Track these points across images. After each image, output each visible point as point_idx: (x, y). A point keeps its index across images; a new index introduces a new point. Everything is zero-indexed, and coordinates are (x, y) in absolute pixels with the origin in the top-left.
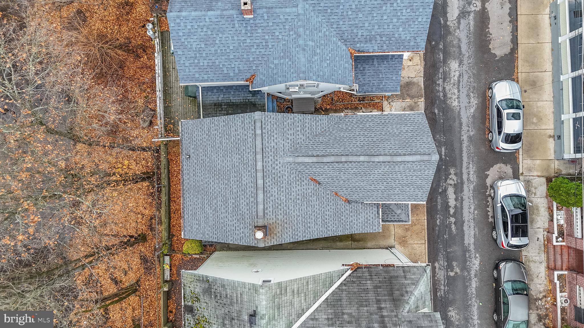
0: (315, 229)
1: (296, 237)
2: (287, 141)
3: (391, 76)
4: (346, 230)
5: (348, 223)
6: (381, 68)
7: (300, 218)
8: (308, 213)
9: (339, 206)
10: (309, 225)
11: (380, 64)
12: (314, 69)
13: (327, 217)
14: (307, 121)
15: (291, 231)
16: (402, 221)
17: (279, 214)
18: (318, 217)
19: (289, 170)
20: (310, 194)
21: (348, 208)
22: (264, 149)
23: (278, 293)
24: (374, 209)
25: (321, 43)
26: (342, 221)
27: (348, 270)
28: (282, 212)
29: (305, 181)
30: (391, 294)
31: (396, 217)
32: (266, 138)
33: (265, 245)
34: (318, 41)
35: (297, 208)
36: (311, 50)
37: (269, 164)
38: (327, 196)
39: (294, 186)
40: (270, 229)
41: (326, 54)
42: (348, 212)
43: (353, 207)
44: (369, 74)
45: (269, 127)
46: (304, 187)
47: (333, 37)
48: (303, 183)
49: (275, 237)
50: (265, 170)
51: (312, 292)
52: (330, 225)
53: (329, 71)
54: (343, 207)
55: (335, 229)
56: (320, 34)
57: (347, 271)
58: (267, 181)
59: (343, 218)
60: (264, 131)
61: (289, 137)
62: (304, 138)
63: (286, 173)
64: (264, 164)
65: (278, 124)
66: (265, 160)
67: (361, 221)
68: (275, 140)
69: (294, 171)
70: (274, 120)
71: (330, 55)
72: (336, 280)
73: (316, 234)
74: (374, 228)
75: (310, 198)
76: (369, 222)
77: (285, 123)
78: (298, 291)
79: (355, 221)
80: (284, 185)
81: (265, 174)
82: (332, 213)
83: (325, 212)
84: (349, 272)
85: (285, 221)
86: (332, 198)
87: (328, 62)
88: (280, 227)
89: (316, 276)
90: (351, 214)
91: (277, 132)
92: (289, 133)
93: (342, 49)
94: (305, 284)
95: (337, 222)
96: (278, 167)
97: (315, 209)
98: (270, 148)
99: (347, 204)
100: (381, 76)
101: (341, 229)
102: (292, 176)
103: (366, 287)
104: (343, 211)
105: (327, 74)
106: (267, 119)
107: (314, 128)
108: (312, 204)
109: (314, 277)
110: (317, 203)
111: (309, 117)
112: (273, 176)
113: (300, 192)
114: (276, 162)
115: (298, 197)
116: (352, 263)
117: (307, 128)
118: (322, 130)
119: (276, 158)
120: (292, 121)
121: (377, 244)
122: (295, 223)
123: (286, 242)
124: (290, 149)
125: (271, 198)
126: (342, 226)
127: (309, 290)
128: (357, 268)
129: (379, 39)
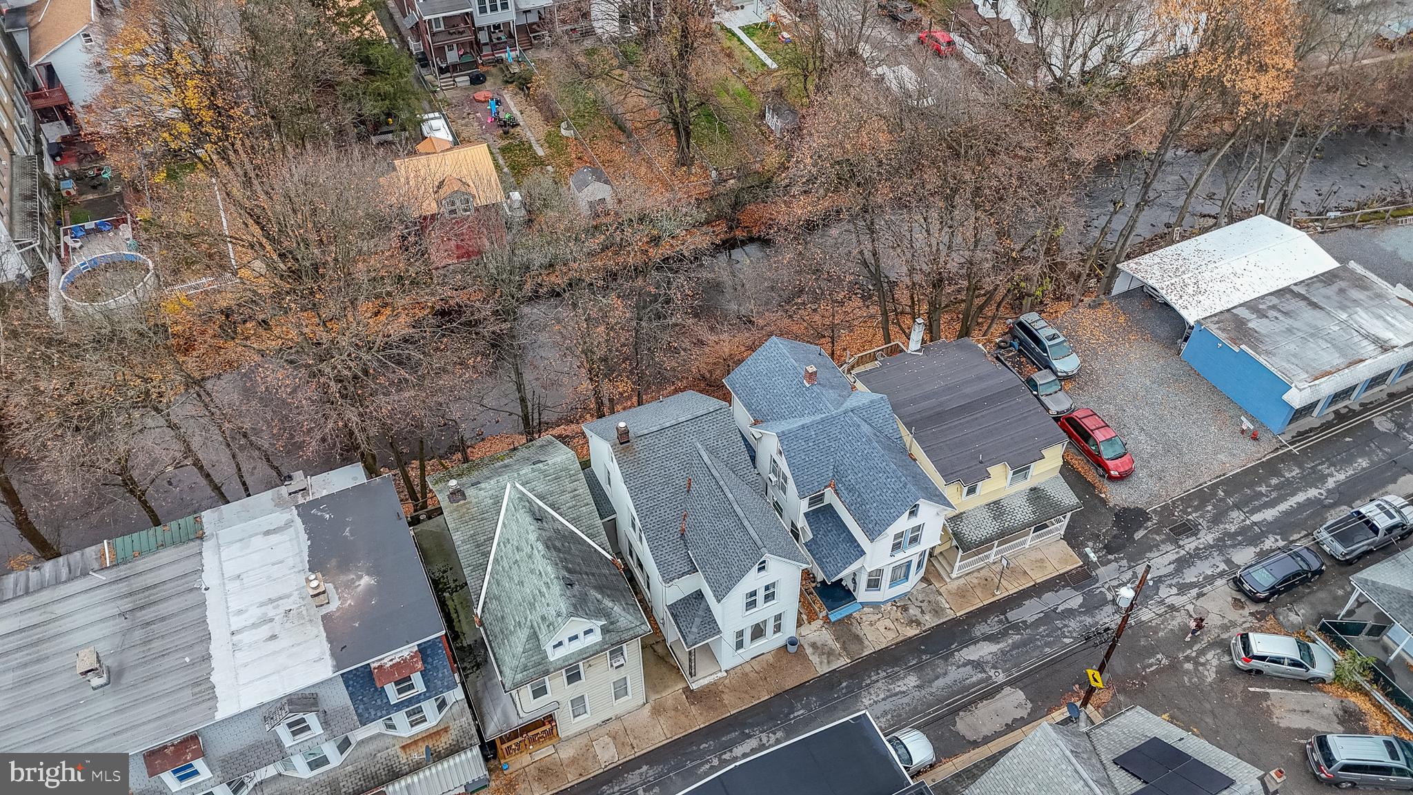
2: (715, 441)
6: (840, 546)
7: (647, 479)
8: (655, 487)
9: (673, 524)
10: (644, 491)
11: (844, 542)
14: (742, 456)
15: (633, 472)
17: (645, 453)
18: (655, 501)
20: (674, 484)
22: (698, 419)
23: (571, 472)
26: (659, 533)
28: (647, 456)
29: (685, 473)
32: (709, 418)
35: (656, 472)
37: (686, 429)
38: (679, 506)
39: (676, 462)
40: (628, 447)
41: (812, 453)
42: (672, 538)
44: (828, 539)
45: (720, 418)
46: (679, 474)
47: (832, 457)
48: (682, 471)
49: (622, 455)
51: (579, 514)
52: (651, 518)
54: (675, 530)
55: (649, 526)
56: (827, 441)
57: (609, 554)
58: (671, 431)
59: (664, 534)
60: (714, 413)
61: (720, 442)
62: (725, 459)
63: (685, 449)
65: (726, 426)
66: (689, 422)
67: (666, 558)
68: (710, 428)
69: (690, 457)
71: (815, 460)
75: (670, 485)
76: (670, 567)
78: (578, 496)
79: (665, 551)
80: (673, 450)
81: (676, 427)
83: (661, 508)
84: (609, 557)
85: (641, 462)
86: (679, 512)
88: (633, 458)
90: (670, 543)
91: (719, 428)
92: (723, 441)
93: (828, 473)
94: (586, 502)
95: (657, 526)
96: (687, 438)
97: (662, 494)
98: (702, 425)
99: (679, 535)
100: (833, 551)
102: (684, 456)
104: (671, 531)
105: (795, 461)
107: (740, 467)
108: (666, 489)
110: (668, 495)
112: (678, 436)
113: (672, 471)
114: (691, 435)
115: (666, 470)
117: (735, 459)
119: (695, 434)
122: (641, 474)
124: (708, 446)
129: (856, 495)
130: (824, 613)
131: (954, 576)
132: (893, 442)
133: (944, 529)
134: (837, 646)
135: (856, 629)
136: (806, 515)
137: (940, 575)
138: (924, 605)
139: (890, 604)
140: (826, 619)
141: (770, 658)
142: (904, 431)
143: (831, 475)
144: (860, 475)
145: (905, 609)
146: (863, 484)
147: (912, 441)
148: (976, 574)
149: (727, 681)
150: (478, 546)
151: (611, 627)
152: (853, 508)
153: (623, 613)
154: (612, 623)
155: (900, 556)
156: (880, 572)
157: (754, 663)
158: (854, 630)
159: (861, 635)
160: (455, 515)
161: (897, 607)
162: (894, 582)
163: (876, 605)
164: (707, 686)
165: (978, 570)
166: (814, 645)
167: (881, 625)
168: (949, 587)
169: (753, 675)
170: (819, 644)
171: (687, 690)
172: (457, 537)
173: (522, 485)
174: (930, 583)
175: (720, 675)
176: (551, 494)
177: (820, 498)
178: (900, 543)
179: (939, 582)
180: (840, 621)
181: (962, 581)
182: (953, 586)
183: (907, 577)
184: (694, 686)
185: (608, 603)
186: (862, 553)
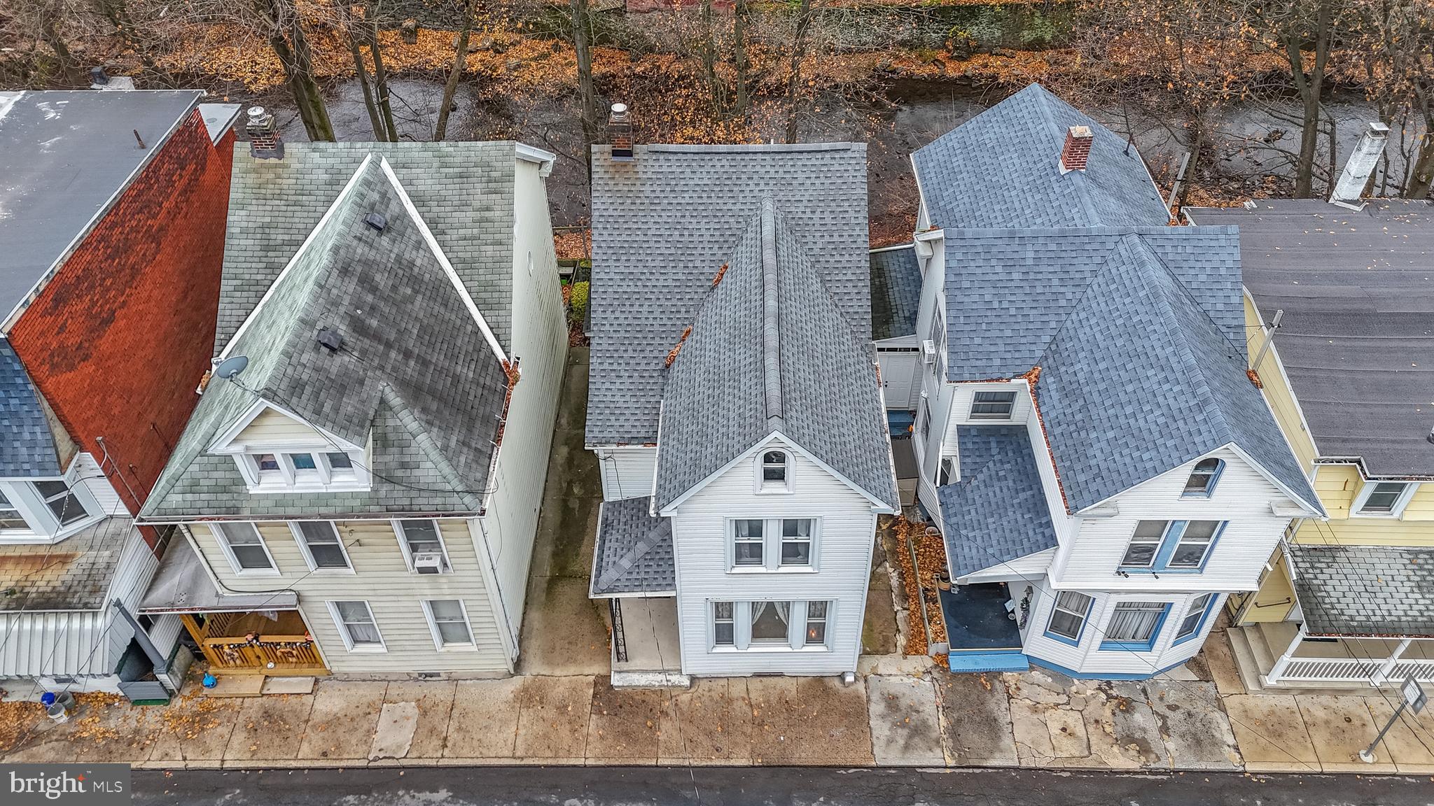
0: (612, 275)
1: (600, 226)
2: (808, 210)
3: (994, 543)
4: (599, 361)
5: (615, 367)
6: (1010, 513)
7: (642, 238)
8: (649, 258)
9: (658, 341)
10: (624, 258)
11: (1021, 507)
12: (972, 264)
13: (636, 308)
14: (855, 258)
15: (615, 213)
16: (599, 575)
17: (655, 187)
18: (639, 283)
19: (747, 213)
20: (690, 265)
21: (652, 366)
22: (789, 156)
23: (493, 174)
24: (643, 430)
25: (1037, 283)
26: (623, 348)
27: (506, 353)
28: (658, 194)
29: (721, 252)
30: (432, 392)
31: (612, 559)
32: (814, 161)
33: (595, 153)
34: (1039, 277)
35: (662, 231)
36: (1015, 256)
37: (758, 168)
38: (683, 310)
39: (712, 226)
40: (625, 166)
41: (1013, 298)
42: (643, 367)
43: (651, 381)
44: (991, 494)
45: (837, 167)
46: (707, 249)
47: (1057, 318)
48: (717, 246)
49: (607, 176)
50: (747, 157)
51: (476, 254)
52: (617, 314)
53: (974, 306)
54: (656, 353)
55: (607, 327)
56: (1055, 282)
57: (503, 350)
58: (724, 162)
59: (630, 353)
60: (828, 156)
61: (818, 215)
62: (816, 251)
63: (739, 206)
64: (759, 156)
65: (844, 187)
66: (767, 157)
67: (616, 399)
68: (808, 182)
69: (743, 225)
70: (851, 179)
71: (1013, 311)
72: (489, 319)
73: (602, 275)
74: (596, 429)
75: (681, 265)
76: (613, 418)
77: (846, 204)
78: (487, 221)
79: (618, 386)
80: (714, 200)
81: (739, 157)
82: (643, 321)
83: (647, 303)
84: (501, 356)
85: (638, 201)
86: (679, 323)
87: (996, 305)
88: (626, 189)
89: (508, 265)
90: (636, 374)
91: (826, 186)
92: (826, 215)
93: (1033, 347)
94: (497, 236)
95: (622, 334)
96: (752, 187)
97: (657, 276)
98: (792, 170)
99: (661, 365)
100: (990, 520)
101: (605, 347)
102: (732, 220)
103: (461, 362)
104: (647, 354)
105: (966, 299)
106: (853, 162)
107: (840, 277)
108: (669, 270)
109: (509, 259)
110: (669, 283)
111: (863, 262)
112: (734, 176)
113: (695, 238)
114: (762, 182)
115: (686, 233)
116: (520, 370)
117: (838, 258)
118: (836, 298)
119: (772, 182)
120: (853, 221)
121: (535, 632)
122: (631, 225)
123: (594, 200)
124: (790, 216)
125: (688, 170)
126: (611, 348)
127: (483, 248)
128: (507, 375)
129: (1076, 407)
130: (941, 647)
131: (1270, 681)
132: (1217, 331)
133: (1278, 558)
134: (940, 723)
135: (997, 705)
136: (963, 431)
137: (1236, 669)
138: (1175, 718)
139: (1095, 683)
140: (942, 661)
141: (791, 688)
142: (1252, 318)
143: (1039, 354)
144: (1102, 366)
145: (1126, 706)
146: (1102, 386)
147: (1265, 349)
148: (1325, 699)
149: (685, 698)
150: (267, 248)
151: (399, 473)
152: (1057, 431)
153: (434, 455)
154: (404, 466)
155: (1141, 583)
156: (1086, 601)
157: (756, 684)
158: (991, 705)
159: (1004, 719)
160: (251, 179)
161: (1109, 697)
162: (1114, 639)
163: (1062, 675)
164: (645, 690)
165: (1337, 692)
166: (892, 702)
167: (1055, 720)
168: (1250, 702)
169: (740, 707)
170: (904, 703)
171: (602, 682)
172: (236, 219)
173: (395, 167)
174: (1206, 677)
175: (675, 679)
176: (441, 201)
177: (1003, 403)
178: (1150, 550)
179: (1231, 682)
180: (970, 677)
181: (1287, 701)
182: (1261, 703)
183: (1150, 640)
184: (616, 680)
185: (409, 421)
186: (1051, 541)
